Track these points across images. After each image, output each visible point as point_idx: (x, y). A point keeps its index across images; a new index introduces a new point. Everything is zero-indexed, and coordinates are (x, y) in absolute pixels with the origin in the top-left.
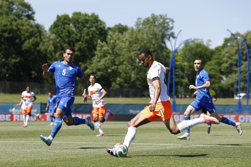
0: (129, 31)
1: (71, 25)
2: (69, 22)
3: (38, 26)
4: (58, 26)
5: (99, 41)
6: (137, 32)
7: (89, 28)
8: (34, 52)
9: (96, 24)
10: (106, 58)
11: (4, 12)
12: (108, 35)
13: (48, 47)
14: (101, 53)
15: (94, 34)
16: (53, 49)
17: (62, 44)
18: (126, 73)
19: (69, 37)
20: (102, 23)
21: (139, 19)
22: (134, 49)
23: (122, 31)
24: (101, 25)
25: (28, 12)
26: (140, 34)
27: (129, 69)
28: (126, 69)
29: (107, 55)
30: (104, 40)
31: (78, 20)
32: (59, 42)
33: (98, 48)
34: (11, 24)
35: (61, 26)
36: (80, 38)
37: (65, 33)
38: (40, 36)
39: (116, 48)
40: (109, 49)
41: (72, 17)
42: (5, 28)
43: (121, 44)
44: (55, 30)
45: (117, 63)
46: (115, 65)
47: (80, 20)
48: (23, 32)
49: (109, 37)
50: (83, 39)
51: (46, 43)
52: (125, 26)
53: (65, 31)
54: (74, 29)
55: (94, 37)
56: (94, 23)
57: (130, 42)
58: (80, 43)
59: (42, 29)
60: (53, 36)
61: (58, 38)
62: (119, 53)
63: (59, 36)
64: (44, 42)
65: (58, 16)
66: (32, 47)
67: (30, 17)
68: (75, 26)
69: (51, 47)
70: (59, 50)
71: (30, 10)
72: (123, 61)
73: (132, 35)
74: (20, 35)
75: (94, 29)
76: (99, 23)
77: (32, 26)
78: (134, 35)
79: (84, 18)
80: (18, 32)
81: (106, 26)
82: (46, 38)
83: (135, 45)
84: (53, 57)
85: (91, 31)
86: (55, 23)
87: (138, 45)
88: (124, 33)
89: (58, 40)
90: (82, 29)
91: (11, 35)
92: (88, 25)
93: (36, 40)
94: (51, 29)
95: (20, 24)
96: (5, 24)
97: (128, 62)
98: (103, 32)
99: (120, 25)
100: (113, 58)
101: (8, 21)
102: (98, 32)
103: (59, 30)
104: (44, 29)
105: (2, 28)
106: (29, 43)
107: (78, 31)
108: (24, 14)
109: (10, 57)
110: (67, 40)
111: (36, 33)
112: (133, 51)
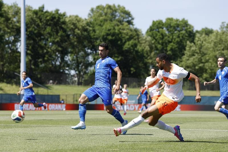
0: (214, 34)
1: (164, 29)
2: (163, 27)
3: (136, 30)
4: (154, 30)
5: (188, 42)
6: (221, 34)
7: (179, 31)
8: (133, 52)
9: (186, 28)
10: (194, 57)
11: (108, 18)
12: (195, 37)
13: (145, 48)
14: (190, 52)
15: (184, 37)
16: (149, 49)
17: (156, 45)
18: (211, 70)
19: (162, 39)
20: (191, 27)
21: (223, 23)
22: (219, 49)
23: (208, 34)
24: (190, 28)
25: (128, 18)
26: (224, 36)
27: (214, 66)
28: (211, 66)
29: (195, 54)
30: (192, 41)
31: (170, 25)
32: (154, 44)
33: (187, 48)
34: (114, 29)
35: (156, 29)
36: (172, 39)
37: (160, 35)
38: (138, 38)
39: (203, 48)
40: (197, 49)
41: (165, 22)
42: (109, 32)
43: (207, 44)
44: (150, 33)
45: (203, 61)
46: (202, 63)
47: (172, 25)
48: (124, 35)
49: (197, 39)
50: (175, 40)
51: (143, 45)
52: (211, 30)
53: (159, 34)
54: (167, 32)
55: (184, 39)
56: (184, 27)
57: (215, 43)
58: (172, 44)
59: (139, 32)
60: (149, 38)
61: (153, 40)
62: (205, 52)
63: (154, 38)
64: (141, 43)
65: (154, 21)
66: (131, 48)
67: (130, 23)
68: (168, 30)
69: (147, 48)
70: (153, 50)
71: (130, 17)
72: (209, 59)
73: (217, 37)
74: (121, 37)
75: (184, 32)
76: (188, 27)
77: (131, 30)
78: (219, 37)
79: (176, 23)
80: (120, 36)
81: (194, 29)
82: (143, 40)
83: (220, 46)
84: (148, 56)
85: (182, 33)
86: (151, 27)
87: (222, 45)
88: (210, 35)
89: (153, 42)
90: (174, 32)
91: (114, 38)
92: (179, 29)
93: (134, 42)
94: (147, 32)
95: (122, 28)
96: (110, 28)
97: (214, 60)
98: (192, 35)
99: (206, 28)
100: (200, 57)
101: (112, 26)
102: (187, 35)
103: (154, 34)
104: (141, 32)
105: (107, 32)
106: (129, 45)
107: (170, 34)
108: (125, 20)
109: (113, 56)
110: (160, 42)
111: (134, 36)
112: (218, 50)
